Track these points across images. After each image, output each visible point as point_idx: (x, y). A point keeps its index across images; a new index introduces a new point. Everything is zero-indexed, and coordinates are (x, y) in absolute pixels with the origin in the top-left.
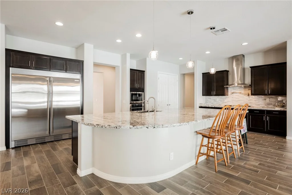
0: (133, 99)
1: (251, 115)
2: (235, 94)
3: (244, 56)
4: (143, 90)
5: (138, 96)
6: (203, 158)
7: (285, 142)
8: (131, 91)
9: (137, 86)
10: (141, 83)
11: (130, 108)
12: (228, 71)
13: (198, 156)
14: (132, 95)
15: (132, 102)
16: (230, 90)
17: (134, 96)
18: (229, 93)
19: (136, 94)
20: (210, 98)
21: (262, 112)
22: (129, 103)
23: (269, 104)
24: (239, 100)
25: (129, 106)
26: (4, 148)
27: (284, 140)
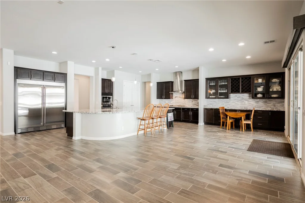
0: (104, 101)
1: (183, 111)
2: (177, 98)
3: (182, 72)
4: (112, 95)
5: (108, 99)
6: (142, 132)
7: (198, 126)
8: (102, 95)
9: (107, 91)
10: (110, 89)
11: (101, 107)
12: (173, 82)
13: (139, 131)
14: (103, 98)
15: (103, 103)
16: (175, 95)
17: (104, 99)
18: (174, 97)
19: (107, 97)
20: (162, 101)
21: (188, 109)
22: (101, 103)
23: (194, 104)
24: (179, 102)
25: (101, 106)
26: (13, 133)
27: (197, 125)
